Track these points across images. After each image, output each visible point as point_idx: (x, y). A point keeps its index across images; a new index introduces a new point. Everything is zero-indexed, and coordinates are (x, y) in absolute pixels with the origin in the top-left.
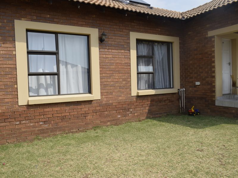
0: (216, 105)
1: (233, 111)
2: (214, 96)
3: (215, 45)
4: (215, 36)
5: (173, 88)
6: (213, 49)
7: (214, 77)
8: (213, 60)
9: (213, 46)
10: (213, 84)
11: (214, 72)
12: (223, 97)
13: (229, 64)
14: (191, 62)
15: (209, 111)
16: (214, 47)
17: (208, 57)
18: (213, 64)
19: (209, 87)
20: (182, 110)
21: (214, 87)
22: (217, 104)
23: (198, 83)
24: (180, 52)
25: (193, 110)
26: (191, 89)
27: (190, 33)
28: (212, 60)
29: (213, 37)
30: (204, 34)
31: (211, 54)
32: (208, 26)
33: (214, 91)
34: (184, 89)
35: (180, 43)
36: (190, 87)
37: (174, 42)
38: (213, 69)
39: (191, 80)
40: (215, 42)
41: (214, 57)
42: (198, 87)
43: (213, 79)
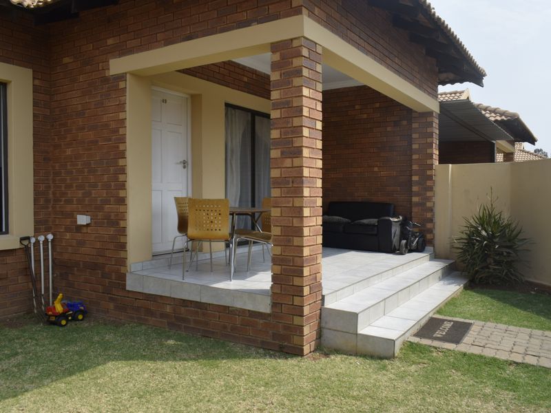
0: (128, 288)
1: (168, 309)
2: (122, 262)
3: (127, 102)
4: (128, 76)
5: (7, 232)
6: (122, 116)
7: (122, 201)
8: (121, 147)
9: (121, 107)
10: (122, 224)
11: (123, 186)
12: (154, 262)
13: (185, 163)
14: (69, 152)
15: (112, 306)
16: (124, 108)
17: (110, 140)
18: (121, 162)
19: (112, 231)
20: (39, 303)
21: (123, 231)
22: (131, 285)
23: (83, 220)
24: (35, 116)
25: (59, 308)
26: (68, 236)
27: (66, 60)
28: (118, 147)
29: (122, 77)
30: (101, 68)
31: (116, 131)
32: (110, 42)
33: (123, 246)
34: (50, 237)
35: (36, 90)
36: (68, 229)
37: (11, 82)
38: (121, 178)
39: (69, 208)
40: (127, 94)
41: (122, 140)
42: (84, 230)
43: (122, 209)
